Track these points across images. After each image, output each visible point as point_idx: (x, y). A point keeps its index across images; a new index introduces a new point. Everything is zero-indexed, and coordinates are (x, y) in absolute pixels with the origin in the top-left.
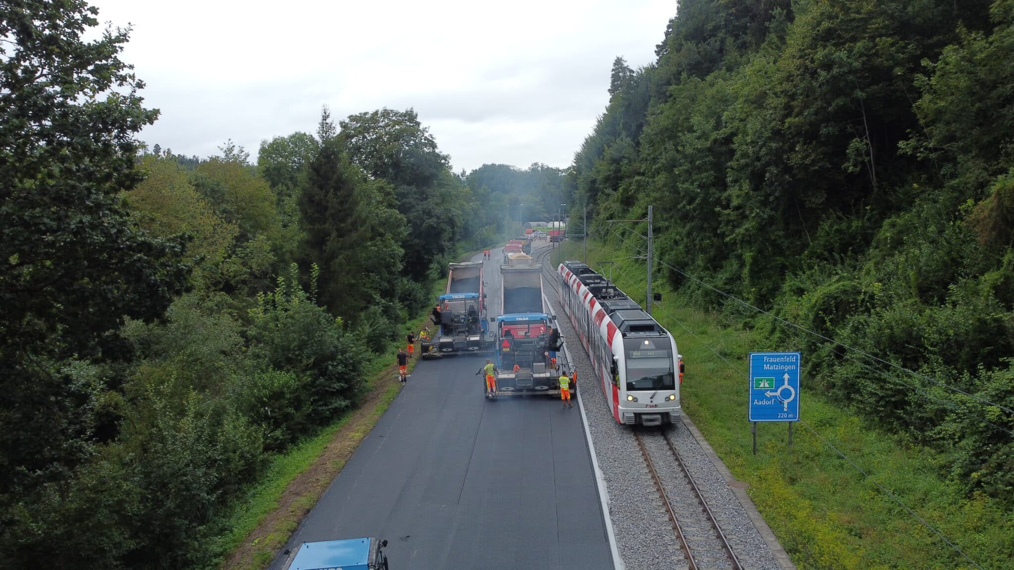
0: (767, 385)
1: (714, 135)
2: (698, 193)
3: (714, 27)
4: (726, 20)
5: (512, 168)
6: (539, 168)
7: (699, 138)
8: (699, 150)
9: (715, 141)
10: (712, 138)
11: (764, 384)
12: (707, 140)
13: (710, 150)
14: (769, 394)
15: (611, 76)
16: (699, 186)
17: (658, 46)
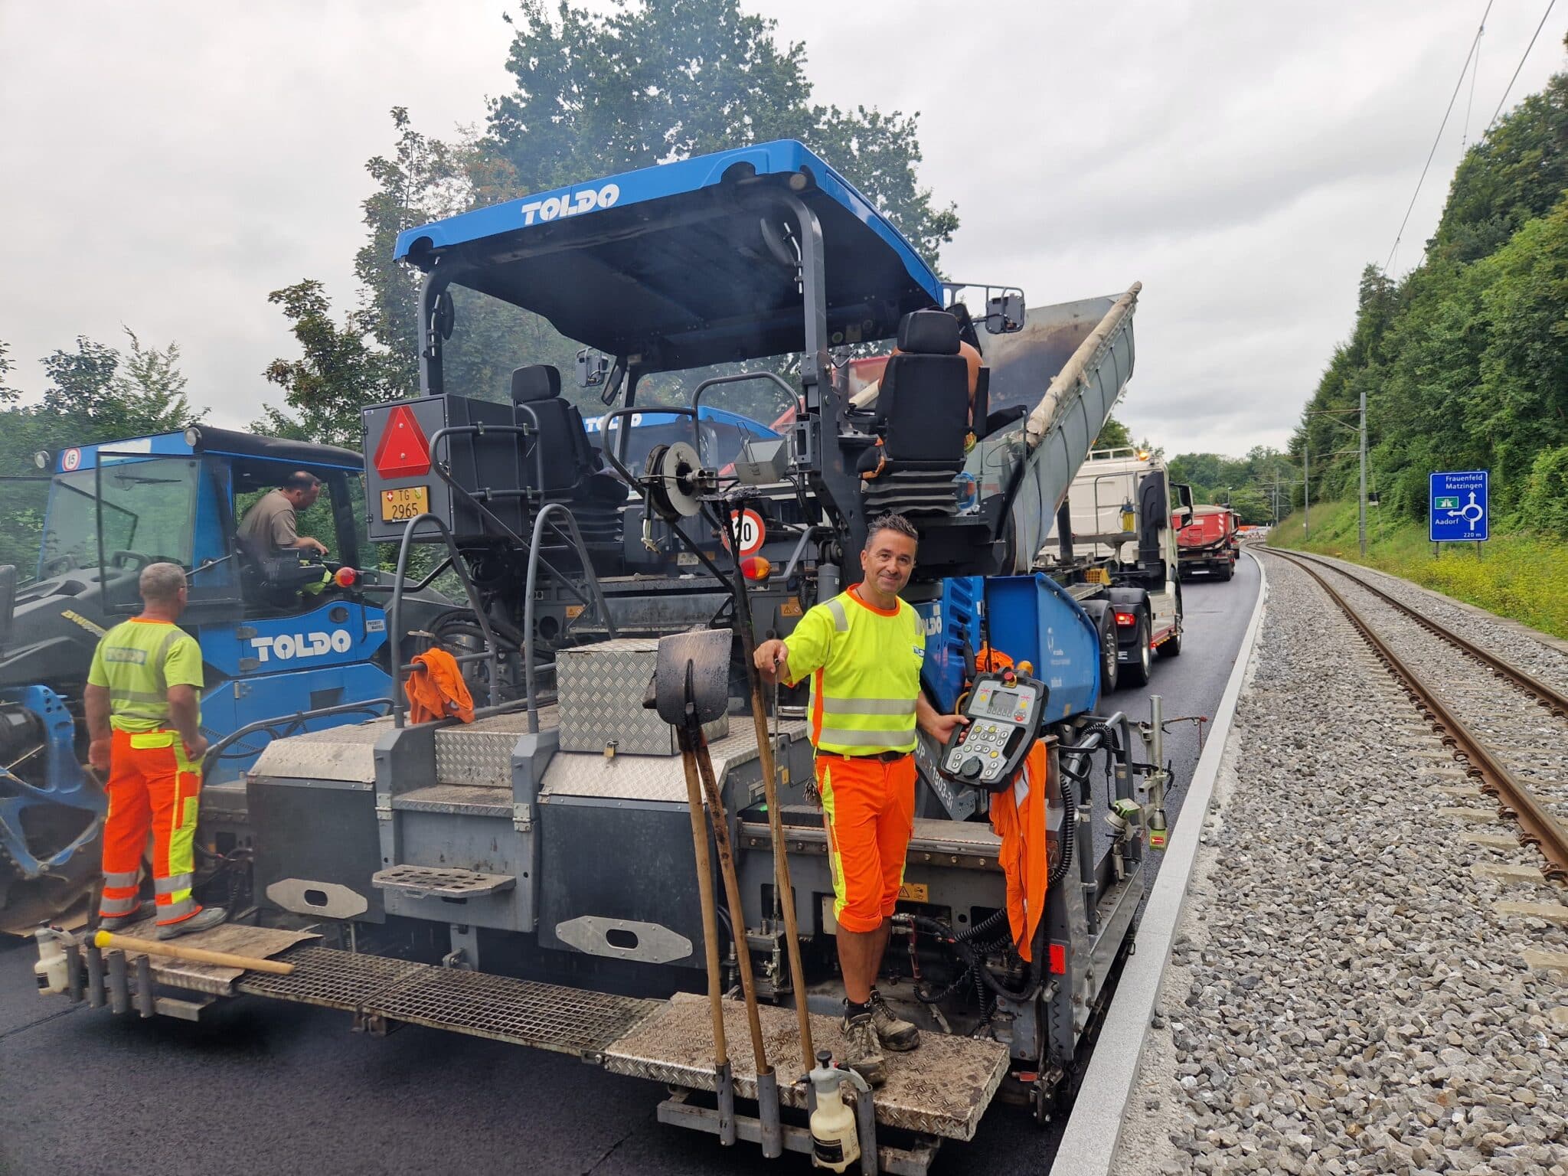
0: (1450, 505)
1: (1470, 321)
2: (1447, 395)
3: (1505, 200)
4: (1523, 190)
5: (1221, 459)
6: (1264, 454)
7: (1450, 328)
8: (1450, 342)
9: (1471, 328)
10: (1467, 325)
11: (1446, 503)
12: (1460, 329)
13: (1463, 340)
14: (1451, 514)
15: (1358, 291)
16: (1449, 387)
17: (1429, 242)
